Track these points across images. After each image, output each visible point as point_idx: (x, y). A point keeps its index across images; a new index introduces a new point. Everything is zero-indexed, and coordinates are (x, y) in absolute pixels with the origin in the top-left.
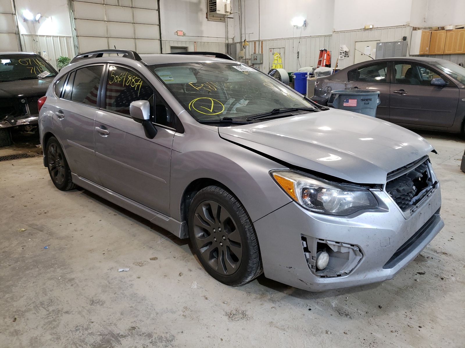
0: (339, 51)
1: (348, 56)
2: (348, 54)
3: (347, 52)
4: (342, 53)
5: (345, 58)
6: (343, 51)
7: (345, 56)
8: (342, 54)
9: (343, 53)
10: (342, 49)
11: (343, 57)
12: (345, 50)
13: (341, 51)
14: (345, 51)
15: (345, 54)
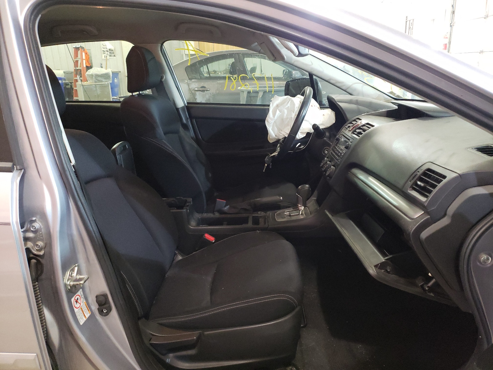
0: (101, 49)
1: (114, 56)
2: (113, 53)
3: (112, 51)
4: (105, 51)
5: (110, 57)
6: (106, 49)
7: (110, 56)
8: (106, 53)
9: (107, 51)
10: (105, 47)
11: (108, 57)
12: (108, 48)
13: (103, 49)
14: (110, 49)
15: (110, 53)
